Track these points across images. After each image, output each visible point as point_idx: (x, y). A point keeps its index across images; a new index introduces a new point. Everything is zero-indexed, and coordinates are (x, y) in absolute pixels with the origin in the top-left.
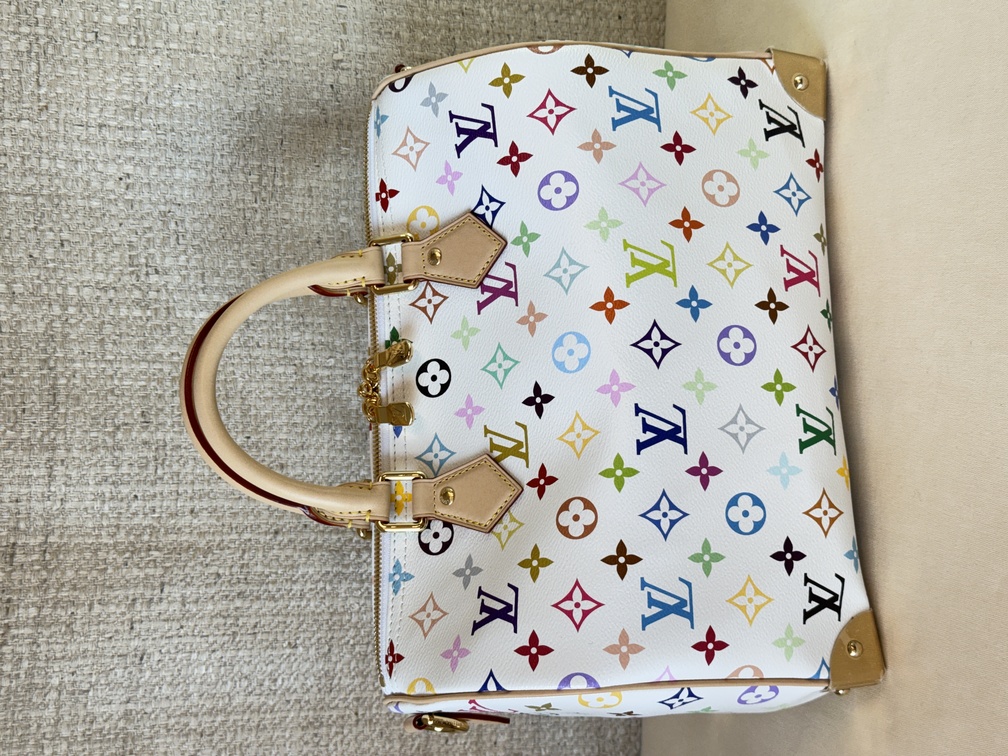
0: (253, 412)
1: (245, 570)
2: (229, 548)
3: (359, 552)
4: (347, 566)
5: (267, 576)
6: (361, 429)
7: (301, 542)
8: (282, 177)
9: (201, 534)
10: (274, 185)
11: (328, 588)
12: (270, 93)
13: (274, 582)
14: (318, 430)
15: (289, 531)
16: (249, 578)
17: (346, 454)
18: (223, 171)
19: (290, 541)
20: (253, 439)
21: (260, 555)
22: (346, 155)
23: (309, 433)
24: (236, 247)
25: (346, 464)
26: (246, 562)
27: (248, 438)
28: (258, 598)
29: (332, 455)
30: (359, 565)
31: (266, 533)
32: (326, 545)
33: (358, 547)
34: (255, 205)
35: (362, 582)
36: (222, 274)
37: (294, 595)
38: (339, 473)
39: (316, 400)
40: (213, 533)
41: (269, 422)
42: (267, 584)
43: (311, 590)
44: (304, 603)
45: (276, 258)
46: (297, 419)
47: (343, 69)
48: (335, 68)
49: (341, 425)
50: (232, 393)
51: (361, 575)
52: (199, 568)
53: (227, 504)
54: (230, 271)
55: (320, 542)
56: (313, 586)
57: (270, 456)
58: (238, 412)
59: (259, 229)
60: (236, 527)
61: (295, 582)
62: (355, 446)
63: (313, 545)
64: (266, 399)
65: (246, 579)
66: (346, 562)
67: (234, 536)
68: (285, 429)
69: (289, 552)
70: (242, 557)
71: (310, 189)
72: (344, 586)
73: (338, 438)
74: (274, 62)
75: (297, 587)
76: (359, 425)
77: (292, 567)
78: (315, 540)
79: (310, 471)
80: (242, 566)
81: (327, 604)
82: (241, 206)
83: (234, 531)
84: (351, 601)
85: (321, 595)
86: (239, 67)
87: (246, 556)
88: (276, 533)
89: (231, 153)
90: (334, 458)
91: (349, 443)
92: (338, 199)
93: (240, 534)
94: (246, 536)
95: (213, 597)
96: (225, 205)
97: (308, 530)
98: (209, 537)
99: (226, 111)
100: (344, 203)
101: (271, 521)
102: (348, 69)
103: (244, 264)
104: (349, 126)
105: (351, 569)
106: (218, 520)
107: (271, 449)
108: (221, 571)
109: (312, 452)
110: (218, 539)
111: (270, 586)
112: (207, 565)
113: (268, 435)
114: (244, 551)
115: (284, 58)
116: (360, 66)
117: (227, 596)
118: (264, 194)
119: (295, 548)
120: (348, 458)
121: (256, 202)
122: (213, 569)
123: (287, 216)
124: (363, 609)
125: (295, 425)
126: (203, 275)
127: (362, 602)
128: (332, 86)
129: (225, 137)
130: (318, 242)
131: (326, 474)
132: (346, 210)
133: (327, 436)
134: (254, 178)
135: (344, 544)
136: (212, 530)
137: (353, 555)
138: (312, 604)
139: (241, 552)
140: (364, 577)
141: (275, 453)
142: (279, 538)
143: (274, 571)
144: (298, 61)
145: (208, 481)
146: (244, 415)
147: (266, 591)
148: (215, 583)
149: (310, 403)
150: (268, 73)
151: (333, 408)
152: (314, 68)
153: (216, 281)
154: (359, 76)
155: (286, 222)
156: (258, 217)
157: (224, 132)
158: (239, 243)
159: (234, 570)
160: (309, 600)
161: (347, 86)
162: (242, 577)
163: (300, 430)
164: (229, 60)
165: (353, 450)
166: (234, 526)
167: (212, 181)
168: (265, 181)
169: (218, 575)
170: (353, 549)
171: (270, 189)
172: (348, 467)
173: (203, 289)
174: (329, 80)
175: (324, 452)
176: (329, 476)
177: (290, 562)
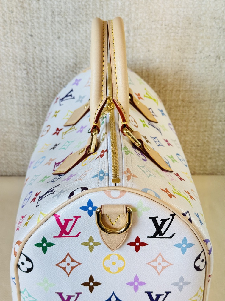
0: (81, 25)
1: (15, 23)
2: (24, 16)
3: (26, 70)
4: (20, 64)
5: (14, 33)
6: (76, 69)
7: (28, 46)
8: (174, 36)
9: (29, 4)
10: (171, 33)
11: (11, 58)
12: (208, 31)
13: (11, 35)
14: (75, 53)
15: (33, 41)
16: (13, 25)
17: (65, 63)
18: (177, 12)
19: (28, 42)
20: (70, 26)
21: (22, 29)
22: (182, 61)
23: (73, 49)
24: (147, 17)
25: (61, 63)
26: (19, 23)
27: (70, 24)
28: (4, 29)
29: (65, 58)
30: (20, 70)
31: (31, 32)
32: (28, 56)
33: (28, 69)
34: (164, 25)
35: (14, 71)
36: (137, 12)
37: (7, 44)
38: (57, 60)
39: (86, 51)
40: (30, 10)
41: (77, 32)
42: (10, 33)
43: (9, 51)
44: (3, 47)
45: (143, 34)
46: (78, 44)
47: (216, 60)
48: (217, 56)
49: (76, 61)
50: (88, 16)
51: (17, 71)
52: (15, 4)
53: (42, 15)
54: (138, 15)
55: (29, 54)
56: (11, 51)
57: (63, 33)
58: (80, 19)
59: (154, 27)
60: (33, 19)
61: (12, 44)
62: (69, 67)
63: (28, 51)
64: (86, 31)
65: (12, 24)
66: (22, 64)
67: (29, 18)
68: (74, 39)
69: (24, 41)
70: (21, 22)
71: (170, 47)
72: (12, 64)
73: (72, 60)
74: (220, 33)
75: (10, 45)
76: (77, 69)
77: (18, 43)
78: (30, 52)
79: (58, 49)
80: (17, 22)
81: (4, 57)
82: (164, 19)
83: (32, 18)
84: (6, 67)
85: (7, 55)
86: (219, 18)
87: (21, 24)
88: (32, 36)
89: (185, 15)
90: (63, 59)
91: (70, 65)
92: (165, 58)
93: (30, 21)
94: (30, 23)
95: (3, 10)
96: (164, 13)
97: (34, 49)
98: (28, 7)
99: (202, 13)
100: (164, 61)
101: (36, 34)
102: (216, 62)
103: (140, 21)
104: (193, 62)
105: (19, 67)
106: (36, 11)
107: (66, 34)
108: (14, 13)
109: (65, 50)
110: (28, 11)
111: (10, 34)
112: (17, 7)
113: (71, 32)
114: (23, 23)
115: (222, 37)
116: (217, 66)
117: (4, 16)
118: (168, 28)
119: (26, 44)
120: (63, 64)
121: (166, 25)
122: (15, 10)
123: (159, 38)
124: (3, 72)
125: (76, 43)
126: (136, 4)
127: (6, 71)
128: (210, 56)
129: (191, 13)
130: (149, 51)
131: (57, 56)
132: (161, 62)
133: (72, 56)
134: (175, 24)
135: (29, 64)
136: (31, 9)
137: (24, 67)
138: (3, 51)
139: (23, 21)
140: (16, 72)
141: (64, 35)
142: (30, 37)
143: (16, 35)
144: (220, 42)
145: (52, 7)
146: (80, 22)
147: (7, 32)
148: (9, 11)
149: (85, 49)
150: (216, 30)
151: (83, 58)
152: (217, 48)
153: (133, 9)
154: (213, 66)
155: (157, 37)
156: (159, 26)
157: (194, 12)
158: (149, 19)
159: (15, 19)
160: (5, 50)
161: (209, 62)
162: (13, 22)
163: (74, 44)
164: (222, 14)
165: (67, 67)
166: (34, 18)
167: (173, 7)
168: (173, 29)
169: (12, 12)
170: (27, 67)
171: (170, 31)
172: (60, 65)
173: (130, 4)
174: (212, 55)
175: (65, 54)
176: (56, 57)
177: (20, 42)
